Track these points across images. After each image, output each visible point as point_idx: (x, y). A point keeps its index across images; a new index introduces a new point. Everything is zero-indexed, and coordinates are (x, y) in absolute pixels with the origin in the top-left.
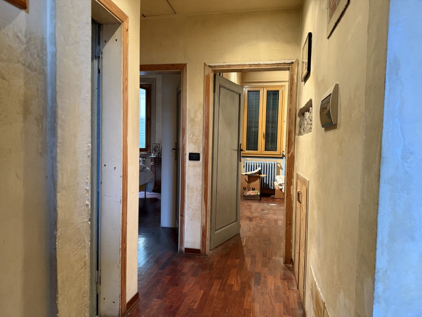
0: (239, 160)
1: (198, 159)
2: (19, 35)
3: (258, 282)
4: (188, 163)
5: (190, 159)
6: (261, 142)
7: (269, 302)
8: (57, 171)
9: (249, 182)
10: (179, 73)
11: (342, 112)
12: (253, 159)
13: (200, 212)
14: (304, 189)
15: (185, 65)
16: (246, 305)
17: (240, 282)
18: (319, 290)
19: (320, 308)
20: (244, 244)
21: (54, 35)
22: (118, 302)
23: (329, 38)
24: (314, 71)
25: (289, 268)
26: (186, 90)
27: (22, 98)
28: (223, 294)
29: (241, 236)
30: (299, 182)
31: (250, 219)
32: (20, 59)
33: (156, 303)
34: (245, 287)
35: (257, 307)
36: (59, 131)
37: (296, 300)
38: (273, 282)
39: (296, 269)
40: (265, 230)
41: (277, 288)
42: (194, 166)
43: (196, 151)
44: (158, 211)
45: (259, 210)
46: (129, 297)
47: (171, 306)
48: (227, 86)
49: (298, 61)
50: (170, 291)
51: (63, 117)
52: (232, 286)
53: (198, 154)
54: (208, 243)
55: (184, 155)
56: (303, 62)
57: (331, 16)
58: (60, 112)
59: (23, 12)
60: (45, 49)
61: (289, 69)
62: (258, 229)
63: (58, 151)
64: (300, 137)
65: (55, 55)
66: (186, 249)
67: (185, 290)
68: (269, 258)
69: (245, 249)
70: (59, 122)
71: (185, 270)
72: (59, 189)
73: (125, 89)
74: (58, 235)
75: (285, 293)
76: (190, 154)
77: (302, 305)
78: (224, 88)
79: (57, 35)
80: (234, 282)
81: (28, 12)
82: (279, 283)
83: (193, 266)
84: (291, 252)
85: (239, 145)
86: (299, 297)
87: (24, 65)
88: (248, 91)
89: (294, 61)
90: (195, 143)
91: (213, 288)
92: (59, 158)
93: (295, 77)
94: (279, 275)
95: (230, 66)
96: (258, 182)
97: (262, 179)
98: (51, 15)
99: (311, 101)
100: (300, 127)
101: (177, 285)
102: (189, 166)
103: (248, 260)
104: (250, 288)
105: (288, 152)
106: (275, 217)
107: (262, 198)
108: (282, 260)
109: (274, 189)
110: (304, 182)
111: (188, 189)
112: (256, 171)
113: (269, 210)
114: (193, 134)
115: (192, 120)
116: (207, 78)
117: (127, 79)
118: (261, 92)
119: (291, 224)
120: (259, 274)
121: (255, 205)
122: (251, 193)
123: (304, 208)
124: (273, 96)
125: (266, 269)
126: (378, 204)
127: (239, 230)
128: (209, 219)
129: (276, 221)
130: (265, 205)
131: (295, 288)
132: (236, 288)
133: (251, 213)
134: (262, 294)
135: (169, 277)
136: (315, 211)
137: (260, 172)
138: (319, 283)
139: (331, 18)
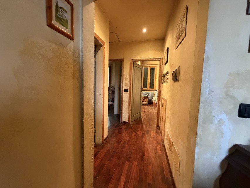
0: (141, 92)
1: (127, 91)
2: (71, 49)
3: (148, 133)
4: (124, 93)
5: (125, 91)
6: (148, 85)
7: (151, 140)
8: (83, 96)
9: (144, 99)
10: (121, 62)
11: (181, 76)
12: (145, 91)
13: (128, 109)
14: (165, 102)
15: (123, 59)
16: (144, 141)
17: (141, 133)
18: (171, 137)
19: (171, 144)
20: (142, 120)
21: (82, 49)
22: (101, 138)
23: (176, 49)
24: (170, 61)
25: (158, 129)
26: (123, 68)
27: (72, 71)
28: (136, 137)
29: (142, 118)
30: (163, 100)
31: (145, 112)
32: (72, 58)
33: (114, 139)
34: (143, 135)
35: (147, 142)
36: (84, 82)
37: (161, 140)
38: (153, 133)
39: (161, 129)
40: (150, 116)
41: (154, 136)
42: (126, 94)
43: (127, 89)
44: (113, 109)
45: (147, 109)
46: (105, 137)
47: (119, 141)
48: (137, 66)
49: (162, 58)
50: (118, 135)
51: (86, 78)
52: (139, 134)
53: (127, 90)
54: (130, 120)
55: (122, 90)
56: (165, 58)
57: (177, 41)
58: (84, 76)
59: (72, 41)
60: (80, 54)
61: (159, 60)
62: (147, 115)
63: (84, 89)
64: (163, 84)
65: (83, 57)
66: (123, 121)
67: (123, 135)
68: (151, 125)
69: (143, 122)
70: (84, 79)
71: (123, 129)
72: (84, 102)
73: (104, 68)
74: (84, 117)
75: (157, 137)
76: (125, 90)
77: (163, 142)
78: (137, 67)
79: (83, 49)
80: (140, 133)
81: (74, 41)
82: (155, 134)
83: (125, 127)
84: (159, 124)
85: (141, 87)
86: (162, 139)
87: (73, 60)
88: (144, 68)
89: (161, 57)
90: (126, 86)
91: (132, 135)
92: (84, 92)
93: (162, 63)
94: (155, 131)
95: (139, 59)
96: (147, 99)
97: (148, 98)
98: (81, 42)
99: (168, 72)
100: (163, 80)
101: (121, 133)
102: (124, 94)
103: (144, 126)
104: (145, 135)
105: (159, 89)
106: (153, 111)
107: (148, 105)
108: (156, 126)
109: (153, 102)
110: (165, 100)
111: (124, 101)
112: (146, 95)
113: (151, 109)
114: (126, 82)
115: (126, 78)
116: (131, 63)
117: (104, 64)
118: (148, 68)
119: (159, 114)
120: (148, 130)
121: (146, 107)
122: (145, 103)
123: (165, 109)
124: (153, 70)
125: (150, 129)
126: (199, 110)
127: (141, 115)
128: (131, 112)
129: (153, 113)
130: (150, 107)
131: (161, 136)
132: (140, 135)
133: (145, 110)
134: (149, 137)
135: (118, 131)
136: (169, 110)
137: (148, 96)
138: (170, 135)
139: (177, 42)
